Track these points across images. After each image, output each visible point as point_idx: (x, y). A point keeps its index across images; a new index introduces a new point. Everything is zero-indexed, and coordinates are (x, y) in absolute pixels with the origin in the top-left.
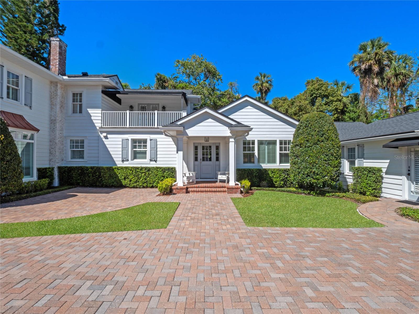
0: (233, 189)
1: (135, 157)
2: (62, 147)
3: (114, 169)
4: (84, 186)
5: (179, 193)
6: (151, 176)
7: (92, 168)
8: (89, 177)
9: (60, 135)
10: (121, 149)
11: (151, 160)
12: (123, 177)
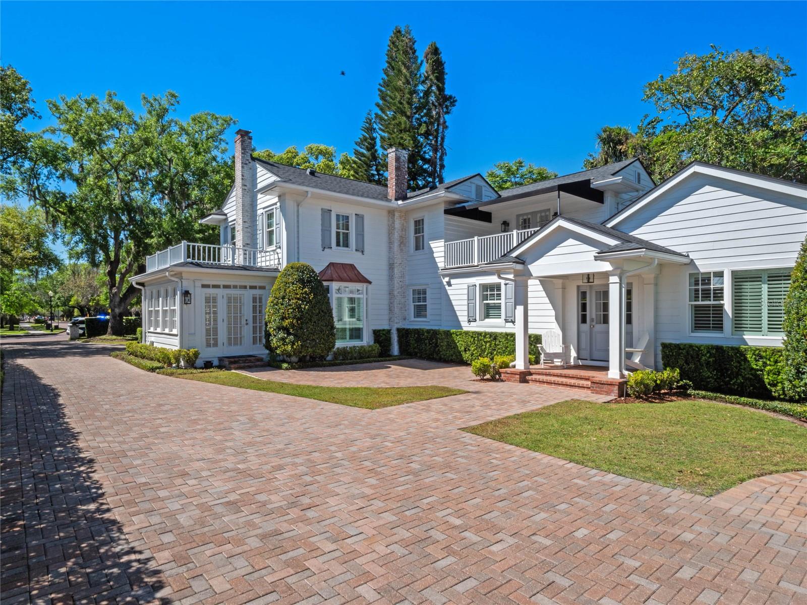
0: (603, 384)
1: (487, 316)
2: (403, 300)
3: (451, 334)
4: (421, 358)
5: (509, 380)
6: (499, 349)
7: (428, 331)
8: (426, 345)
9: (400, 283)
10: (466, 301)
11: (506, 321)
12: (463, 348)
